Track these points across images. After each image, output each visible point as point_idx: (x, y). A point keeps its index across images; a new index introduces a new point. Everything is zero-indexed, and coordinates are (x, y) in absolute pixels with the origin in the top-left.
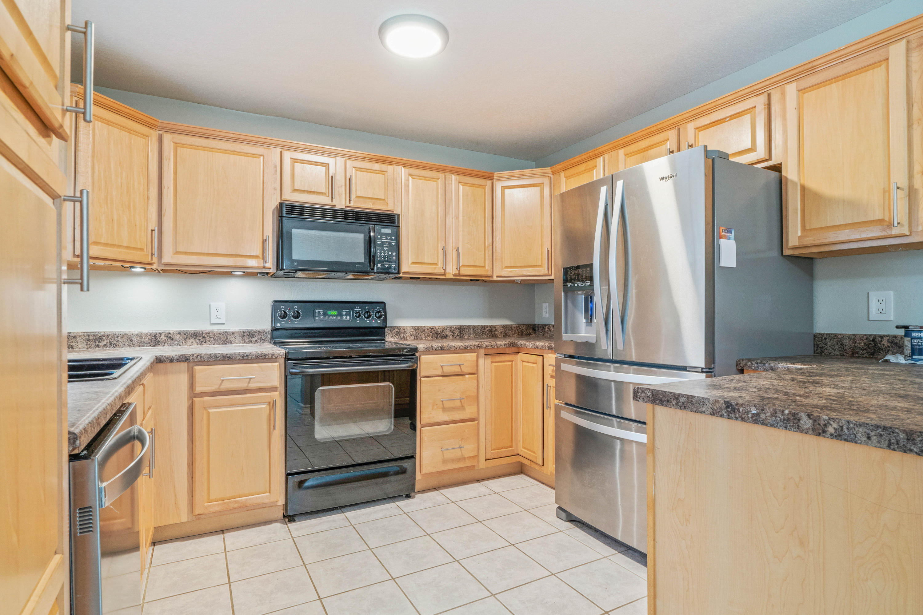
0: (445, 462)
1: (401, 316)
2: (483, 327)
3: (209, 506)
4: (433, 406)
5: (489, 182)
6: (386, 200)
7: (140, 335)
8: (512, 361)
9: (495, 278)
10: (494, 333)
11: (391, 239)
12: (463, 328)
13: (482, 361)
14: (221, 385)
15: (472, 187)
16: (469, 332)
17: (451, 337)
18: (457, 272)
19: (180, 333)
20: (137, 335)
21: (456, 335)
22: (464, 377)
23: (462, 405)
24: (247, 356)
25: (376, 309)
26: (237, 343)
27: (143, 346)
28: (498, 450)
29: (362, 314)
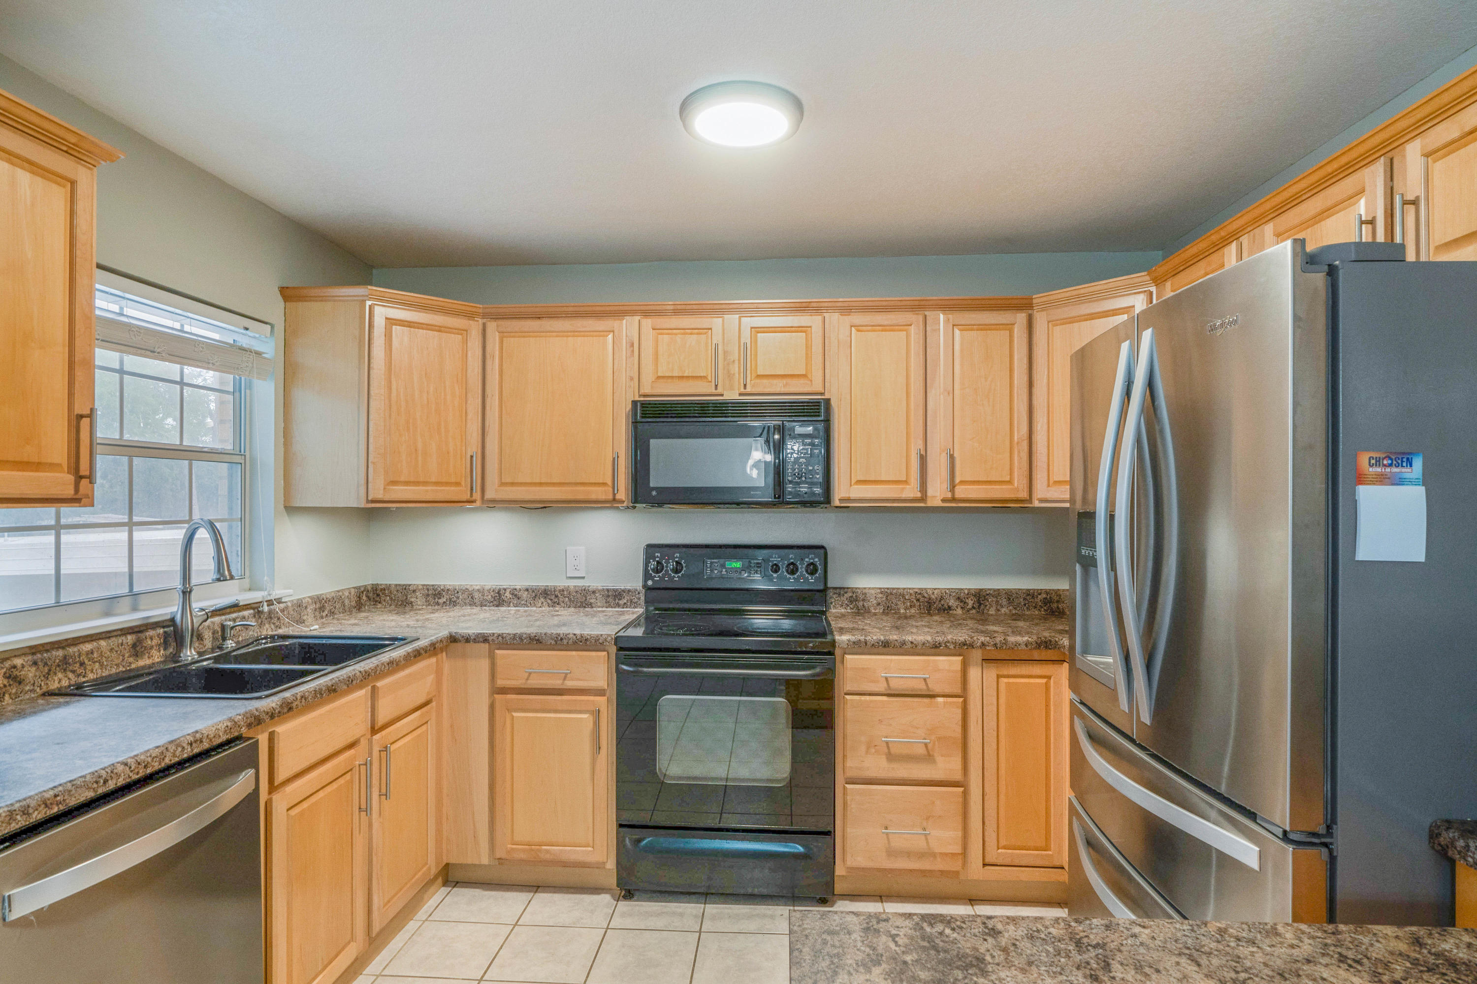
0: (891, 853)
1: (862, 570)
2: (1030, 595)
3: (512, 849)
4: (868, 748)
5: (1021, 318)
6: (809, 376)
7: (481, 591)
8: (1049, 677)
9: (1036, 504)
10: (1055, 605)
11: (812, 444)
12: (984, 594)
13: (974, 673)
14: (527, 679)
15: (981, 330)
16: (997, 601)
17: (959, 611)
18: (949, 495)
19: (527, 590)
20: (478, 590)
21: (970, 606)
22: (933, 700)
23: (928, 752)
24: (562, 639)
25: (807, 560)
26: (599, 607)
27: (485, 606)
28: (1014, 851)
29: (783, 568)
